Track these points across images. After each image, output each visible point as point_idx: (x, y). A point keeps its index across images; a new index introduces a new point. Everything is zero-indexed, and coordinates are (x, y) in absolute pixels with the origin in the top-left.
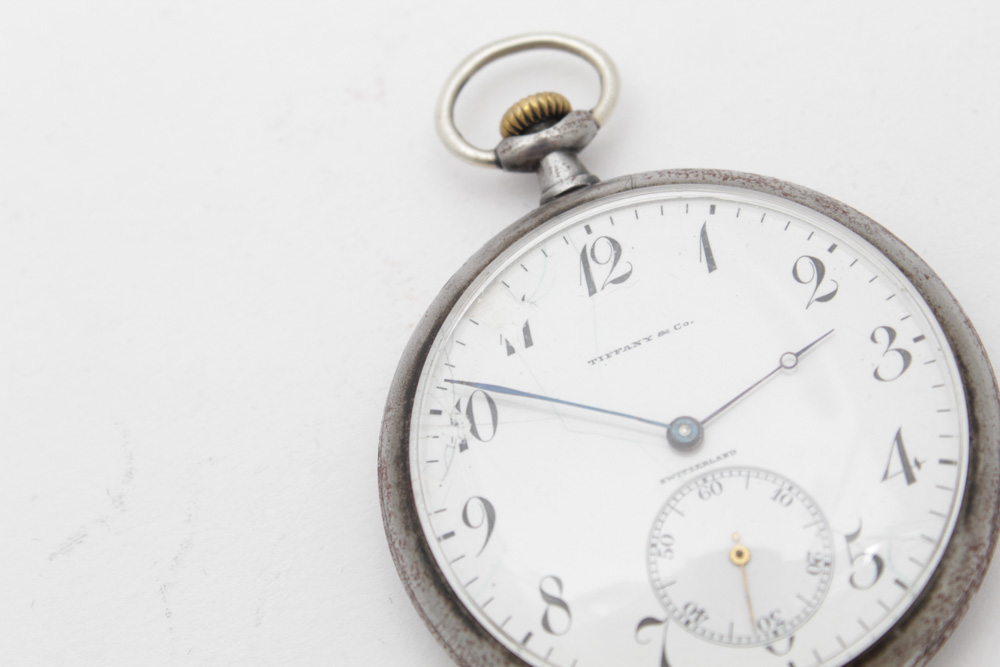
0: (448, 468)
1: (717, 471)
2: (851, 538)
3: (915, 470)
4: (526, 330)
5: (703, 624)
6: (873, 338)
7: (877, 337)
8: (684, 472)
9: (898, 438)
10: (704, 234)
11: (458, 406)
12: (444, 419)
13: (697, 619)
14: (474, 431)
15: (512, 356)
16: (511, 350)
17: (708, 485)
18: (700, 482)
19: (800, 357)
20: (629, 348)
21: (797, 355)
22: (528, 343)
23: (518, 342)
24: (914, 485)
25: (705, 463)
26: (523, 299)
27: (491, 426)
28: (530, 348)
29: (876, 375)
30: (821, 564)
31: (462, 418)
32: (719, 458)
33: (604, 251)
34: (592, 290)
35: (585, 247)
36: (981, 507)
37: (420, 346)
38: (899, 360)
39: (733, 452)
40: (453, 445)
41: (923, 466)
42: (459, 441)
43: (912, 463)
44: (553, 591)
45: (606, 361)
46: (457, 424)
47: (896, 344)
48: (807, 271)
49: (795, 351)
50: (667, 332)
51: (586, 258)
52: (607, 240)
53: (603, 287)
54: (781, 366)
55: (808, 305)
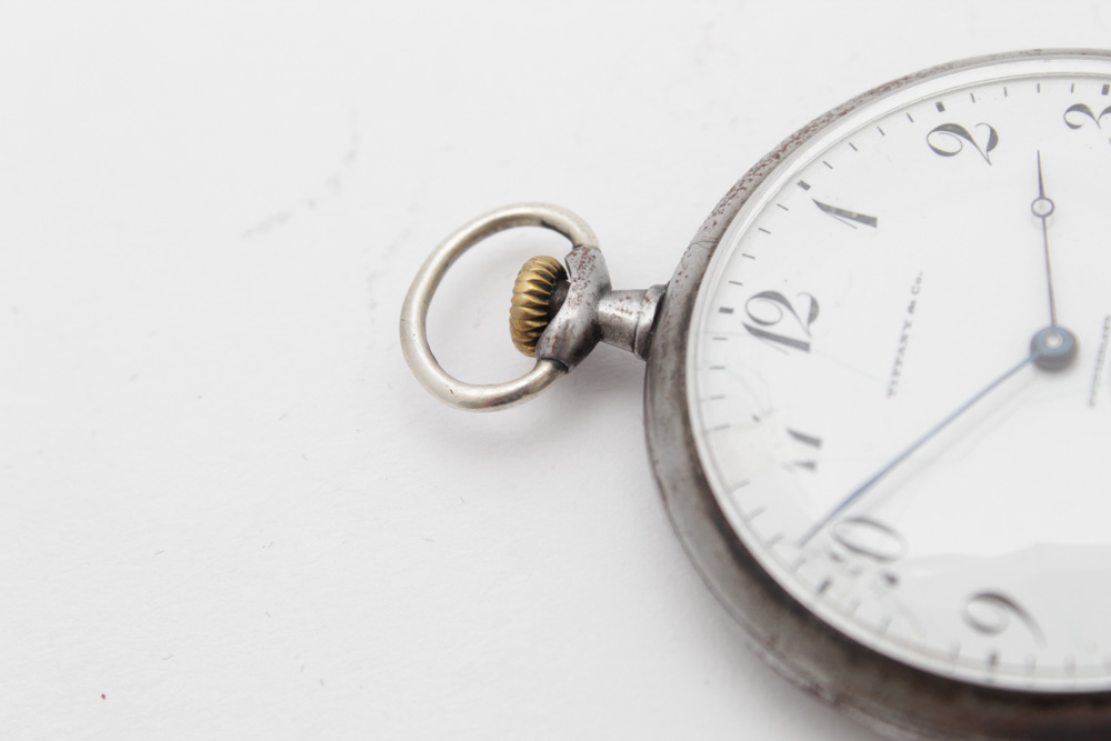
4: (799, 437)
6: (1073, 126)
7: (1074, 122)
8: (1095, 378)
10: (825, 210)
11: (835, 558)
12: (841, 581)
14: (880, 558)
15: (818, 468)
16: (810, 466)
19: (1047, 194)
20: (903, 349)
21: (1042, 196)
22: (815, 443)
23: (807, 452)
25: (1101, 353)
26: (757, 419)
27: (888, 535)
28: (823, 445)
31: (855, 561)
32: (1105, 337)
33: (766, 310)
34: (805, 347)
35: (749, 329)
40: (880, 590)
42: (881, 581)
45: (900, 380)
46: (858, 571)
48: (948, 141)
49: (1037, 195)
50: (913, 303)
51: (759, 331)
52: (755, 300)
53: (808, 333)
54: (1043, 217)
55: (988, 161)
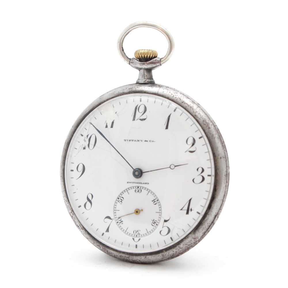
0: (78, 152)
1: (142, 187)
2: (165, 221)
3: (190, 211)
4: (113, 123)
5: (121, 225)
6: (198, 170)
7: (199, 170)
8: (134, 183)
9: (190, 200)
10: (169, 116)
11: (87, 136)
12: (83, 138)
13: (120, 223)
14: (89, 145)
15: (107, 128)
16: (107, 127)
17: (138, 189)
18: (137, 187)
19: (176, 167)
20: (136, 141)
21: (175, 166)
22: (112, 127)
23: (109, 125)
24: (187, 215)
25: (140, 183)
26: (116, 113)
27: (93, 146)
28: (112, 128)
29: (193, 180)
30: (155, 224)
31: (87, 140)
32: (144, 183)
33: (142, 109)
34: (134, 120)
35: (137, 105)
36: (201, 229)
37: (85, 114)
38: (201, 179)
39: (148, 184)
40: (82, 146)
41: (192, 211)
42: (84, 146)
43: (190, 209)
44: (90, 198)
45: (129, 142)
46: (85, 141)
47: (203, 174)
48: (190, 141)
49: (175, 165)
50: (147, 141)
51: (136, 109)
52: (144, 106)
53: (137, 120)
54: (170, 167)
55: (186, 152)
